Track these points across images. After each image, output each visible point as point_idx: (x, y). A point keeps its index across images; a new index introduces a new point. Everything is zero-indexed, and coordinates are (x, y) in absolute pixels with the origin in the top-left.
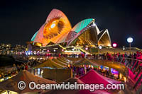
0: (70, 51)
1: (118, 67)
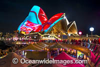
0: (47, 38)
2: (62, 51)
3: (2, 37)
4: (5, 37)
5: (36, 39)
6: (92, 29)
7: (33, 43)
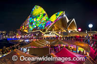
0: (48, 35)
1: (82, 45)
2: (63, 47)
3: (5, 35)
4: (9, 35)
5: (38, 36)
6: (91, 26)
7: (35, 40)
